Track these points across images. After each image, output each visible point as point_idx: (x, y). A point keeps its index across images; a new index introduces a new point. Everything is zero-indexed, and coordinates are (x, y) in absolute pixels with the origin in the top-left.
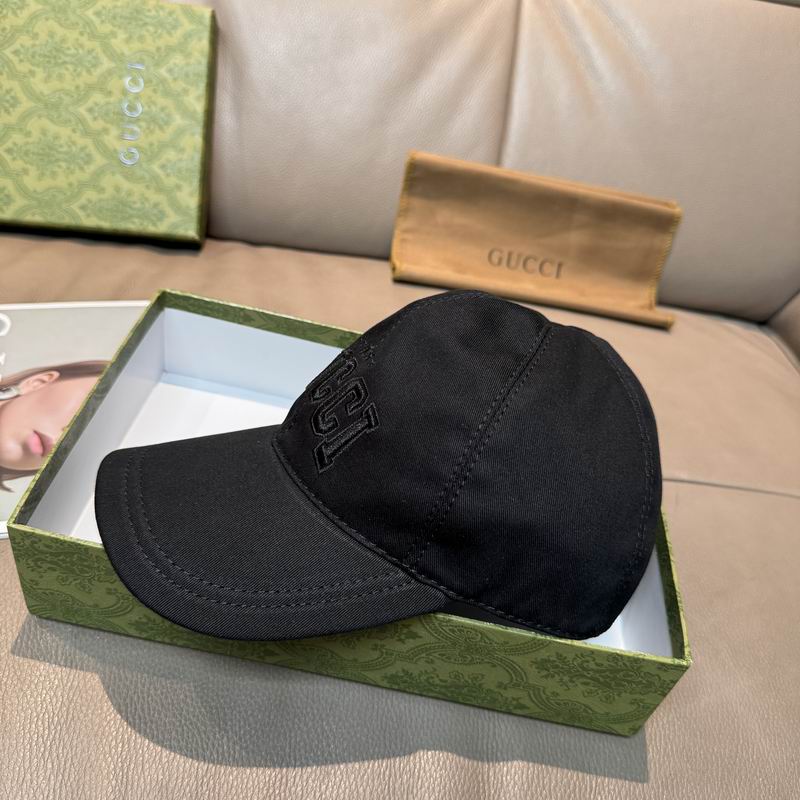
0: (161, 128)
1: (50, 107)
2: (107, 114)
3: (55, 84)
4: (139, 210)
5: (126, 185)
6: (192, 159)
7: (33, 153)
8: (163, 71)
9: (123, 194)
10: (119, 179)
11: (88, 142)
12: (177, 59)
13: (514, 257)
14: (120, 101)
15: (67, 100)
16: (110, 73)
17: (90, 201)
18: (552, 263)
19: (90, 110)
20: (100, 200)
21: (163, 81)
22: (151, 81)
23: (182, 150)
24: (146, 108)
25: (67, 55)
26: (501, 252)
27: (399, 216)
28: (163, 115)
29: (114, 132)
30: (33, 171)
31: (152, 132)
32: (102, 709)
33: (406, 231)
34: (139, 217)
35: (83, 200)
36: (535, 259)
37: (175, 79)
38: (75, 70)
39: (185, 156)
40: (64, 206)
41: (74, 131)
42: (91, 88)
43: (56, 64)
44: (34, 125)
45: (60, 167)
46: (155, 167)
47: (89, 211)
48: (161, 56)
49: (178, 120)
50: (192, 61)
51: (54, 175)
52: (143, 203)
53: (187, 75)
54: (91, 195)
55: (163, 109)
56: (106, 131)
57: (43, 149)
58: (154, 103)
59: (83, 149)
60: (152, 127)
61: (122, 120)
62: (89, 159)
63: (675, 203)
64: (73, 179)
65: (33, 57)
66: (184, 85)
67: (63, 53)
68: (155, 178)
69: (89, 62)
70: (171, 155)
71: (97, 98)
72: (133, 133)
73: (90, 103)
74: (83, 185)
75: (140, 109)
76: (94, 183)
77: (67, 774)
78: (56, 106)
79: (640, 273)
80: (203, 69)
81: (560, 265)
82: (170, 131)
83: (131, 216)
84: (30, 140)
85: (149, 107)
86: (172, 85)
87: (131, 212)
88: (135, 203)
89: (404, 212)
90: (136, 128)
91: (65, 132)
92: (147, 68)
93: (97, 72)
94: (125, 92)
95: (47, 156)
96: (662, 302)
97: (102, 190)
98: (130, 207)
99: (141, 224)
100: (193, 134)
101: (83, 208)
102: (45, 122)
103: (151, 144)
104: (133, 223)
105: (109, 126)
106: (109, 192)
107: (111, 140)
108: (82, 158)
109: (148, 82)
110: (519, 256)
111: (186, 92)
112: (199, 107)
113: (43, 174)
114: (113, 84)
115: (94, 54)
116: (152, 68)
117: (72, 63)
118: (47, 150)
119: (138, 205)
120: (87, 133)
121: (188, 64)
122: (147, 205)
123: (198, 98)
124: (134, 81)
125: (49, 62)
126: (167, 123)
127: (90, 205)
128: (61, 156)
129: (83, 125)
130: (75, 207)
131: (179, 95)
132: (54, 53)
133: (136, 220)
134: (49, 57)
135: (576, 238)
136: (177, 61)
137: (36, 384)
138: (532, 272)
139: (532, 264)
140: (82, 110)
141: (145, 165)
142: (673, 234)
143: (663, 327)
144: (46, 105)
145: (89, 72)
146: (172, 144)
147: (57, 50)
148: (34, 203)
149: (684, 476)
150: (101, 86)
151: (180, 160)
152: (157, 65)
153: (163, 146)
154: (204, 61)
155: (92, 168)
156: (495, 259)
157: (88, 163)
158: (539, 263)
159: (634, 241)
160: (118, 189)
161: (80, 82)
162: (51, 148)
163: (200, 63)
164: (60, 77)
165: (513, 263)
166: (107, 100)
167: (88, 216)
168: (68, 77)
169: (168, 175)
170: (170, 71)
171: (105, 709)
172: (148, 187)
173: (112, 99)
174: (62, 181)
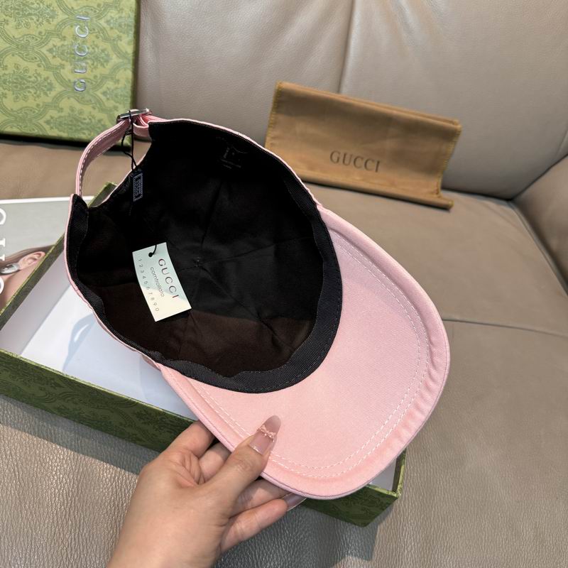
0: (102, 65)
1: (21, 48)
2: (62, 54)
3: (23, 30)
4: (88, 124)
5: (78, 106)
6: (125, 88)
7: (9, 82)
8: (102, 22)
9: (76, 113)
10: (73, 102)
11: (49, 74)
12: (113, 14)
13: (348, 157)
14: (72, 45)
15: (33, 42)
16: (64, 23)
17: (52, 118)
18: (373, 161)
19: (50, 51)
20: (60, 117)
21: (103, 30)
22: (94, 29)
23: (118, 81)
24: (91, 49)
25: (31, 8)
26: (339, 153)
27: (269, 127)
28: (103, 55)
29: (68, 67)
30: (10, 95)
31: (96, 68)
32: (99, 486)
33: (274, 138)
34: (88, 129)
35: (48, 117)
36: (362, 159)
37: (112, 28)
38: (38, 21)
39: (120, 86)
40: (34, 121)
41: (39, 66)
42: (50, 34)
43: (24, 15)
44: (10, 61)
45: (29, 92)
46: (99, 93)
47: (52, 125)
48: (101, 11)
49: (115, 59)
50: (124, 15)
51: (25, 98)
52: (90, 119)
53: (120, 26)
54: (53, 113)
55: (103, 51)
56: (62, 66)
57: (17, 79)
58: (97, 46)
59: (46, 79)
60: (95, 64)
61: (74, 58)
62: (51, 87)
63: (456, 121)
64: (39, 101)
65: (6, 9)
66: (118, 33)
67: (28, 6)
68: (99, 101)
69: (48, 14)
70: (110, 84)
71: (55, 41)
72: (82, 68)
73: (50, 45)
74: (47, 106)
75: (87, 50)
76: (55, 104)
77: (81, 528)
78: (25, 47)
79: (431, 168)
80: (132, 21)
81: (378, 162)
82: (109, 66)
83: (82, 129)
84: (7, 72)
85: (93, 48)
86: (109, 32)
87: (83, 126)
88: (85, 119)
89: (273, 124)
90: (84, 64)
91: (32, 67)
92: (91, 19)
93: (55, 22)
94: (75, 37)
95: (20, 83)
96: (445, 188)
97: (61, 110)
98: (82, 123)
99: (89, 135)
100: (125, 70)
101: (48, 122)
102: (18, 59)
103: (95, 77)
104: (84, 134)
105: (64, 62)
106: (66, 112)
107: (66, 73)
108: (45, 86)
109: (92, 30)
110: (351, 156)
111: (119, 38)
112: (130, 50)
113: (17, 97)
114: (66, 31)
115: (51, 8)
116: (94, 19)
117: (35, 14)
118: (20, 80)
119: (87, 121)
120: (48, 68)
121: (120, 17)
122: (93, 120)
123: (129, 43)
124: (81, 29)
125: (18, 14)
126: (107, 61)
127: (52, 120)
128: (30, 84)
129: (45, 60)
130: (41, 122)
131: (114, 40)
132: (22, 7)
133: (86, 132)
134: (18, 10)
135: (390, 144)
136: (112, 15)
137: (30, 261)
138: (359, 167)
139: (359, 162)
140: (44, 50)
141: (91, 91)
142: (455, 142)
143: (445, 208)
144: (18, 45)
145: (48, 21)
146: (111, 76)
147: (24, 5)
148: (12, 118)
149: (458, 318)
150: (57, 33)
151: (117, 88)
152: (99, 17)
153: (104, 78)
154: (133, 15)
155: (53, 94)
156: (335, 158)
157: (50, 90)
158: (364, 161)
159: (428, 147)
160: (72, 109)
161: (42, 29)
162: (22, 78)
163: (129, 17)
164: (27, 25)
165: (347, 162)
166: (62, 42)
167: (52, 128)
168: (33, 25)
169: (108, 99)
170: (108, 22)
171: (102, 486)
172: (94, 108)
173: (66, 43)
174: (31, 103)
